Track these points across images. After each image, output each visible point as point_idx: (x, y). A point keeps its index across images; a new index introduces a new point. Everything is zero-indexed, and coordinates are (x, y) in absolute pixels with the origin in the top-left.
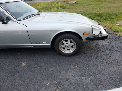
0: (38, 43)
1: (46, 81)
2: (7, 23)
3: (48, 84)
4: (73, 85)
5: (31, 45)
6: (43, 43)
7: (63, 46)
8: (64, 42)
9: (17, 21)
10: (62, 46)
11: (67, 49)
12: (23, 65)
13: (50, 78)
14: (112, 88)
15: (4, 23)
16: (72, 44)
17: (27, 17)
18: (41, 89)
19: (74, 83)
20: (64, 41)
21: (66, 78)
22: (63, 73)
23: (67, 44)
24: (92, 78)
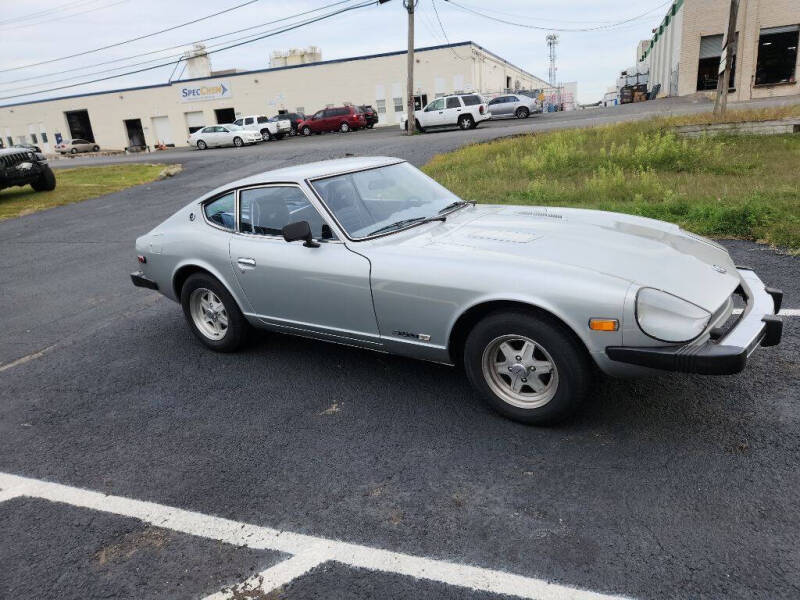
0: (400, 334)
1: (376, 482)
2: (317, 246)
3: (376, 494)
4: (466, 526)
5: (378, 336)
6: (418, 336)
7: (503, 369)
8: (506, 349)
9: (349, 243)
10: (496, 364)
11: (520, 384)
12: (334, 408)
13: (396, 478)
14: (618, 593)
15: (309, 244)
16: (543, 367)
17: (387, 228)
18: (346, 499)
19: (471, 523)
20: (505, 344)
21: (454, 496)
22: (455, 476)
23: (519, 359)
24: (561, 530)
